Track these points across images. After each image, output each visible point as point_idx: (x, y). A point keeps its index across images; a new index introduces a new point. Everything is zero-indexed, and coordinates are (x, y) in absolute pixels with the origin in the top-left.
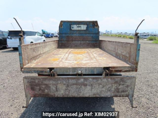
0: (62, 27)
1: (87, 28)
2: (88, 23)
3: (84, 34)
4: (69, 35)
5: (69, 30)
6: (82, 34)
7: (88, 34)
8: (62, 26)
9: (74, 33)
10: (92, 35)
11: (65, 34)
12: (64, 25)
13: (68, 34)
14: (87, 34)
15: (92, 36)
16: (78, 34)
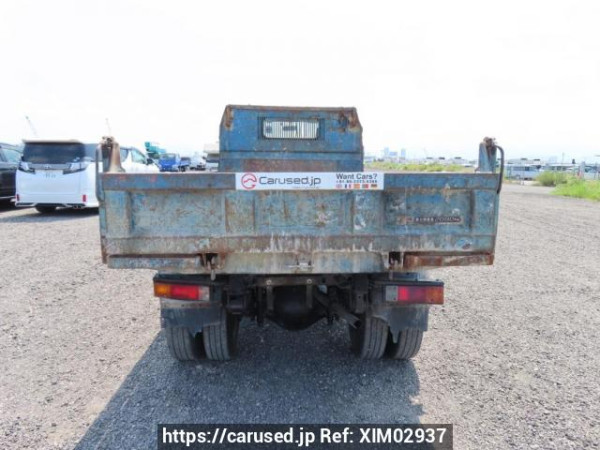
0: (232, 128)
1: (320, 130)
2: (323, 115)
3: (309, 152)
4: (257, 157)
5: (255, 138)
6: (304, 155)
7: (322, 155)
8: (232, 125)
9: (274, 149)
10: (336, 157)
11: (243, 151)
12: (239, 121)
13: (253, 154)
14: (321, 152)
15: (338, 162)
16: (290, 152)
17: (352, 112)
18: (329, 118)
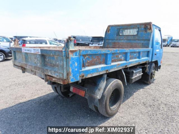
0: (109, 33)
3: (132, 40)
4: (116, 42)
5: (116, 35)
6: (131, 41)
7: (137, 41)
8: (110, 32)
9: (121, 39)
10: (142, 42)
11: (112, 40)
12: (112, 30)
13: (115, 40)
14: (137, 40)
15: (143, 43)
16: (126, 40)
17: (150, 24)
18: (140, 27)
